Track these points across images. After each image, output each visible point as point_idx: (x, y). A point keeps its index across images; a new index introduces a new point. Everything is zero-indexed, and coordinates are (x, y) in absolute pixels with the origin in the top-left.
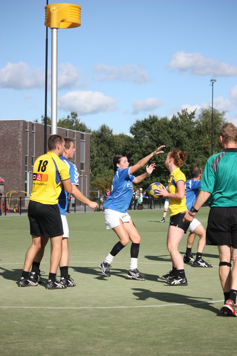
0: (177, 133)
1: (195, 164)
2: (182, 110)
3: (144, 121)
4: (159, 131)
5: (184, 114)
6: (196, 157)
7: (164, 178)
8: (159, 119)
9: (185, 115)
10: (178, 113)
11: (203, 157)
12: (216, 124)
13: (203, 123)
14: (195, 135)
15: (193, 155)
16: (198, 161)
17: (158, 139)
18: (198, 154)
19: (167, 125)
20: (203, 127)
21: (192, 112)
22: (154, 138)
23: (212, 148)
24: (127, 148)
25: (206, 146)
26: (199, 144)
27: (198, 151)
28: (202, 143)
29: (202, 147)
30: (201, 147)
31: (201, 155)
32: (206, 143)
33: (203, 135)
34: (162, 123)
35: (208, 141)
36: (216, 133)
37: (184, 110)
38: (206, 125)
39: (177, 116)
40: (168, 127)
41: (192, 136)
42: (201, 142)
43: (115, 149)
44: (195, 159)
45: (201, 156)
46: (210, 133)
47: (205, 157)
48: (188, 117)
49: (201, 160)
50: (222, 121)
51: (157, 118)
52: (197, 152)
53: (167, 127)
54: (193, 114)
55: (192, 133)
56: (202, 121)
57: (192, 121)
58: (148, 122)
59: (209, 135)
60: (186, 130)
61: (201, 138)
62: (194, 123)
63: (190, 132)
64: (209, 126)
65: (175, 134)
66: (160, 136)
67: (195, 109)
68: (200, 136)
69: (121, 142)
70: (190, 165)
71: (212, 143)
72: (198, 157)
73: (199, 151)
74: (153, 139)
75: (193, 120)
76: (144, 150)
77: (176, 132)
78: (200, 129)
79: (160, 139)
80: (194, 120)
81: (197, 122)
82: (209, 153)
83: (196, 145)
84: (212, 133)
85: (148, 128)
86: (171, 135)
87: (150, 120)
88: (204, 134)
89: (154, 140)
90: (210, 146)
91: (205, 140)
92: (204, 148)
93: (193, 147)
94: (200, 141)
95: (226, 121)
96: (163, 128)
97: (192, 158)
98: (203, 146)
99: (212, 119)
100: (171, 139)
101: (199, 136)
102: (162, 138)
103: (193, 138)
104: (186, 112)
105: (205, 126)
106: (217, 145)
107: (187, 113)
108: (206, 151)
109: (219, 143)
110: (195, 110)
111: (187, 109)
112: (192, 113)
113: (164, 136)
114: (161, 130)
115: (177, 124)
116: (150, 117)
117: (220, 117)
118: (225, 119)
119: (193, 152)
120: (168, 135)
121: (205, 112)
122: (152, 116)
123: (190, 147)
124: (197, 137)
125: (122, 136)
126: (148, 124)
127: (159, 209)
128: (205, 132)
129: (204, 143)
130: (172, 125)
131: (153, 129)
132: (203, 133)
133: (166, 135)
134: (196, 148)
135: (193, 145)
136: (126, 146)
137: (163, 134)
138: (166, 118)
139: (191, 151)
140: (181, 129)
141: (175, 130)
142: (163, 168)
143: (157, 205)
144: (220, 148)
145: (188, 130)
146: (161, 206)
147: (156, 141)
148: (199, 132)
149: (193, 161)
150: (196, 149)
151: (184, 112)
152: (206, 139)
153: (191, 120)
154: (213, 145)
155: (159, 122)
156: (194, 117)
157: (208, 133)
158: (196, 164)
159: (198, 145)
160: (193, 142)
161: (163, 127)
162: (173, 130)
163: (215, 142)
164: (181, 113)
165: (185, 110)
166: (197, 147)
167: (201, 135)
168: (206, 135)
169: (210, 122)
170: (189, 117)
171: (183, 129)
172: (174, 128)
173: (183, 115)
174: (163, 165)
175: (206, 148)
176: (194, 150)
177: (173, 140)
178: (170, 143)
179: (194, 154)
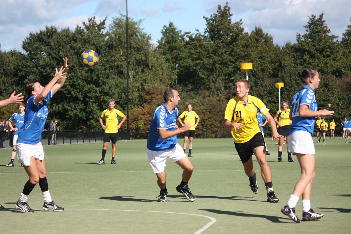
0: (83, 47)
1: (106, 87)
2: (89, 19)
3: (40, 34)
4: (60, 45)
5: (91, 24)
6: (107, 78)
7: (67, 106)
8: (59, 30)
9: (93, 25)
10: (84, 23)
11: (116, 77)
12: (132, 35)
13: (115, 36)
14: (105, 50)
15: (103, 76)
16: (110, 83)
17: (58, 55)
18: (110, 73)
19: (69, 38)
20: (115, 41)
21: (102, 21)
22: (54, 55)
23: (127, 66)
24: (20, 68)
25: (119, 64)
26: (111, 62)
27: (109, 70)
28: (115, 61)
29: (115, 65)
30: (113, 65)
31: (114, 75)
32: (120, 59)
33: (115, 50)
34: (63, 36)
35: (122, 58)
36: (132, 46)
37: (91, 19)
38: (119, 37)
39: (83, 27)
40: (71, 41)
41: (102, 52)
42: (113, 59)
43: (4, 70)
44: (106, 80)
45: (114, 76)
46: (124, 48)
47: (119, 78)
48: (97, 28)
49: (113, 81)
50: (138, 32)
51: (55, 29)
52: (108, 72)
53: (69, 40)
54: (103, 23)
55: (101, 48)
56: (113, 33)
57: (101, 33)
58: (44, 35)
59: (123, 50)
60: (94, 45)
61: (114, 54)
62: (105, 36)
63: (99, 47)
64: (123, 39)
65: (80, 49)
66: (61, 53)
67: (106, 17)
68: (112, 52)
69: (12, 61)
70: (100, 89)
71: (126, 60)
72: (110, 77)
73: (111, 70)
74: (52, 56)
75: (103, 32)
76: (42, 70)
77: (81, 47)
78: (111, 43)
79: (61, 55)
80: (104, 31)
81: (107, 34)
82: (124, 72)
83: (108, 62)
84: (127, 48)
85: (45, 42)
86: (76, 51)
87: (47, 32)
88: (117, 49)
89: (53, 58)
90: (125, 64)
91: (118, 56)
92: (118, 67)
93: (104, 66)
94: (112, 57)
95: (144, 31)
96: (64, 42)
97: (102, 79)
98: (116, 64)
99: (127, 29)
100: (74, 56)
101: (110, 52)
102: (64, 55)
103: (103, 55)
104: (94, 21)
105: (117, 39)
106: (134, 62)
107: (95, 23)
108: (120, 70)
109: (136, 59)
110: (106, 19)
111: (94, 18)
112: (101, 22)
113: (66, 52)
114: (62, 44)
115: (82, 36)
116: (47, 28)
117: (136, 26)
118: (143, 29)
119: (103, 72)
120: (71, 51)
121: (117, 21)
122: (49, 26)
123: (100, 66)
124: (108, 52)
125: (13, 53)
126: (45, 38)
127: (62, 144)
128: (117, 46)
129: (118, 60)
130: (76, 37)
131: (52, 44)
132: (115, 47)
133: (69, 51)
134: (107, 66)
135: (103, 63)
136: (18, 66)
137: (65, 49)
138: (68, 30)
139: (101, 71)
140: (87, 43)
141: (80, 45)
142: (65, 92)
143: (60, 140)
144: (137, 66)
145: (97, 44)
146: (65, 141)
147: (56, 59)
148: (111, 47)
149: (104, 83)
150: (107, 68)
151: (91, 22)
152: (119, 54)
153: (100, 31)
154: (128, 63)
155: (59, 34)
156: (104, 28)
157: (123, 47)
158: (108, 87)
159: (109, 63)
160: (103, 60)
161: (65, 40)
162: (77, 44)
163: (130, 58)
164: (87, 23)
165: (93, 19)
166: (109, 65)
167: (114, 50)
168: (119, 50)
169: (124, 33)
170: (98, 28)
171: (90, 43)
172: (78, 42)
173: (90, 24)
174: (66, 89)
175: (120, 66)
176: (105, 69)
177: (78, 57)
178: (74, 62)
179: (104, 74)
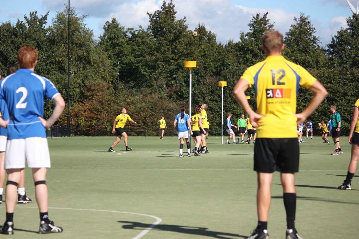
0: (24, 42)
2: (31, 13)
5: (33, 19)
9: (35, 19)
10: (25, 18)
11: (57, 73)
12: (74, 31)
13: (57, 31)
14: (46, 45)
18: (51, 69)
19: (10, 32)
20: (57, 36)
21: (44, 16)
23: (69, 62)
25: (60, 59)
27: (50, 66)
28: (57, 56)
29: (56, 61)
31: (55, 70)
32: (62, 55)
33: (57, 45)
35: (64, 53)
36: (74, 42)
38: (62, 32)
39: (24, 21)
40: (11, 35)
41: (44, 47)
42: (54, 54)
45: (55, 72)
46: (66, 43)
47: (60, 74)
48: (38, 23)
49: (54, 77)
50: (80, 28)
52: (49, 67)
53: (10, 35)
54: (45, 18)
55: (42, 43)
56: (55, 28)
57: (42, 28)
59: (64, 46)
60: (35, 40)
61: (55, 49)
62: (47, 31)
63: (41, 42)
64: (65, 35)
65: (21, 44)
67: (48, 11)
71: (68, 55)
73: (52, 66)
75: (44, 27)
77: (22, 41)
78: (53, 38)
80: (46, 26)
81: (49, 29)
82: (65, 68)
83: (49, 58)
84: (68, 44)
86: (16, 45)
88: (59, 44)
90: (66, 60)
91: (60, 51)
92: (59, 62)
93: (45, 61)
94: (53, 53)
95: (87, 27)
96: (5, 36)
98: (57, 59)
99: (69, 25)
101: (52, 47)
102: (5, 49)
103: (44, 50)
104: (35, 15)
105: (59, 34)
106: (75, 58)
107: (37, 17)
108: (62, 66)
109: (78, 55)
110: (47, 14)
111: (36, 12)
112: (42, 17)
113: (7, 47)
114: (3, 38)
115: (23, 31)
117: (79, 22)
118: (86, 25)
120: (12, 45)
123: (41, 61)
124: (49, 47)
128: (59, 41)
129: (59, 56)
130: (17, 32)
132: (57, 42)
133: (9, 46)
134: (48, 62)
135: (44, 58)
137: (5, 43)
138: (9, 24)
139: (42, 66)
140: (28, 37)
141: (20, 39)
144: (78, 62)
145: (38, 39)
148: (52, 41)
150: (48, 63)
151: (32, 16)
153: (42, 26)
154: (70, 59)
156: (45, 23)
157: (65, 42)
159: (51, 59)
160: (44, 55)
161: (5, 34)
162: (18, 39)
163: (72, 55)
164: (29, 17)
165: (34, 13)
166: (50, 61)
167: (55, 45)
168: (61, 46)
169: (66, 28)
170: (40, 23)
171: (31, 37)
172: (19, 37)
173: (31, 19)
176: (46, 65)
178: (15, 56)
179: (45, 70)
